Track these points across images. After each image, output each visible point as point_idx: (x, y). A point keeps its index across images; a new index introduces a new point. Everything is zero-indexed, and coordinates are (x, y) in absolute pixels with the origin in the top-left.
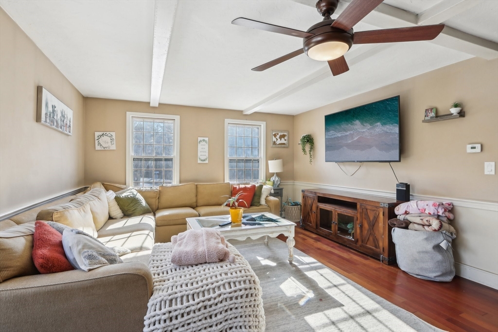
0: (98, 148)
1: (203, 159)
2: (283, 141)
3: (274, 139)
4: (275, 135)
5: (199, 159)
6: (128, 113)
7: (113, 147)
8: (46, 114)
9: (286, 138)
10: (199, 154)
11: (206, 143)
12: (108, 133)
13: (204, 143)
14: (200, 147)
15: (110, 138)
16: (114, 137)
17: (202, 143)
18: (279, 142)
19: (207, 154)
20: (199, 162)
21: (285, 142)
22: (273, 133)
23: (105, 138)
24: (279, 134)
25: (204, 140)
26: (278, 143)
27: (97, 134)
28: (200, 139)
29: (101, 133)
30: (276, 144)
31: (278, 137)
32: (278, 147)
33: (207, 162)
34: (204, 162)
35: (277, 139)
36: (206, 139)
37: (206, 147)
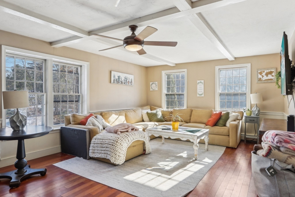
0: (151, 90)
1: (200, 94)
2: (270, 77)
3: (260, 76)
4: (261, 73)
5: (198, 94)
6: (162, 71)
7: (157, 89)
8: (114, 80)
9: (273, 74)
10: (198, 91)
11: (202, 84)
12: (154, 82)
13: (201, 84)
14: (198, 86)
15: (155, 85)
16: (157, 84)
17: (199, 84)
18: (265, 78)
19: (203, 91)
20: (198, 96)
21: (272, 78)
22: (259, 72)
23: (154, 85)
24: (266, 72)
25: (201, 82)
26: (264, 80)
27: (151, 83)
28: (198, 81)
29: (152, 83)
30: (262, 80)
31: (264, 74)
32: (264, 83)
33: (203, 96)
34: (201, 96)
35: (263, 76)
36: (203, 81)
37: (203, 86)
